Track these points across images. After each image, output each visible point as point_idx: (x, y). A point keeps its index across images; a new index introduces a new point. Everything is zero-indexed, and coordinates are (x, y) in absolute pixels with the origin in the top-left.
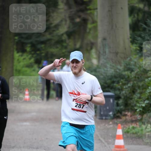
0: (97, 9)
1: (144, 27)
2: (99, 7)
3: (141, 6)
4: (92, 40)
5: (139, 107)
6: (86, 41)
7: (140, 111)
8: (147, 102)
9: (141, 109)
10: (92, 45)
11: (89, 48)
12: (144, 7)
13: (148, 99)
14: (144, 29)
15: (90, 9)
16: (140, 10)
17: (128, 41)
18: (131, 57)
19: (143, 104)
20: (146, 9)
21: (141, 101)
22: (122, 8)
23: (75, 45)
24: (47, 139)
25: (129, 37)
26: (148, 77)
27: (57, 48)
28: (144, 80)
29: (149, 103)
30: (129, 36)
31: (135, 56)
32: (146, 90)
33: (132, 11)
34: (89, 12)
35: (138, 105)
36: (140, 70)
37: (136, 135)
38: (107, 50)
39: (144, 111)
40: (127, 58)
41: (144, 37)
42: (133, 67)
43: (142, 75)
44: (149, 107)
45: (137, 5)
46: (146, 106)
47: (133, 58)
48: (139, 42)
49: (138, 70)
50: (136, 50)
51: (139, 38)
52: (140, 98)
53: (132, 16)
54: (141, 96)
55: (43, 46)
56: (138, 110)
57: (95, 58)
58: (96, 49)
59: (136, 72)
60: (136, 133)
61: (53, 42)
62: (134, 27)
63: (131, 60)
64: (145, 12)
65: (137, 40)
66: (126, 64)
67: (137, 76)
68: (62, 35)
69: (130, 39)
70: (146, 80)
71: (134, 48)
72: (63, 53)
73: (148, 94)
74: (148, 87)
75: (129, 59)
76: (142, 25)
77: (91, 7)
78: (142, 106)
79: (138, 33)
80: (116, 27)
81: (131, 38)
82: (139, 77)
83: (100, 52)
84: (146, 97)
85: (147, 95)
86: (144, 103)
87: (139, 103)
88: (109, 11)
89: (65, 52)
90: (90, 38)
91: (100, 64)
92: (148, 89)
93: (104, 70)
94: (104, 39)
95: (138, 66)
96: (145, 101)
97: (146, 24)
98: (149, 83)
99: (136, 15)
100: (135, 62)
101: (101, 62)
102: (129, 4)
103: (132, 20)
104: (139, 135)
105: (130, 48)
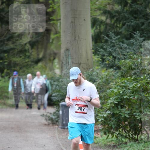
0: (60, 20)
1: (106, 39)
2: (62, 18)
3: (103, 18)
4: (55, 51)
5: (101, 117)
6: (48, 52)
7: (102, 121)
8: (108, 112)
9: (103, 119)
10: (55, 55)
11: (52, 58)
12: (106, 20)
13: (109, 109)
14: (106, 41)
15: (54, 20)
16: (102, 22)
17: (90, 52)
18: (94, 68)
19: (104, 114)
20: (108, 21)
21: (103, 111)
22: (84, 20)
23: (38, 55)
24: (9, 147)
25: (91, 49)
26: (110, 88)
27: (21, 57)
28: (106, 91)
29: (110, 113)
30: (91, 47)
31: (97, 67)
32: (108, 101)
33: (95, 22)
34: (52, 22)
35: (100, 115)
36: (102, 81)
37: (97, 145)
38: (70, 61)
39: (105, 121)
40: (90, 69)
41: (106, 48)
42: (95, 77)
43: (104, 85)
44: (110, 118)
45: (99, 17)
46: (107, 116)
47: (95, 69)
48: (101, 53)
49: (101, 81)
50: (98, 61)
51: (102, 50)
52: (102, 108)
53: (95, 28)
54: (103, 106)
55: (6, 55)
56: (100, 121)
57: (58, 68)
58: (59, 59)
59: (98, 83)
60: (97, 143)
61: (16, 51)
62: (97, 39)
63: (93, 71)
64: (107, 24)
65: (100, 52)
66: (89, 74)
67: (99, 87)
68: (26, 44)
69: (93, 51)
70: (108, 91)
71: (97, 59)
72: (26, 62)
73: (110, 104)
74: (110, 97)
75: (91, 69)
76: (104, 37)
77: (54, 17)
78: (103, 116)
79: (101, 44)
80: (79, 38)
81: (93, 49)
82: (101, 87)
83: (62, 63)
84: (108, 108)
85: (108, 105)
86: (106, 113)
87: (101, 114)
88: (72, 22)
89: (28, 61)
90: (53, 48)
91: (63, 74)
92: (110, 99)
93: (67, 80)
94: (67, 50)
95: (100, 76)
96: (106, 111)
97: (108, 36)
98: (111, 94)
99: (98, 27)
100: (98, 73)
101: (64, 72)
102: (91, 16)
103: (95, 32)
104: (100, 145)
105: (93, 59)
